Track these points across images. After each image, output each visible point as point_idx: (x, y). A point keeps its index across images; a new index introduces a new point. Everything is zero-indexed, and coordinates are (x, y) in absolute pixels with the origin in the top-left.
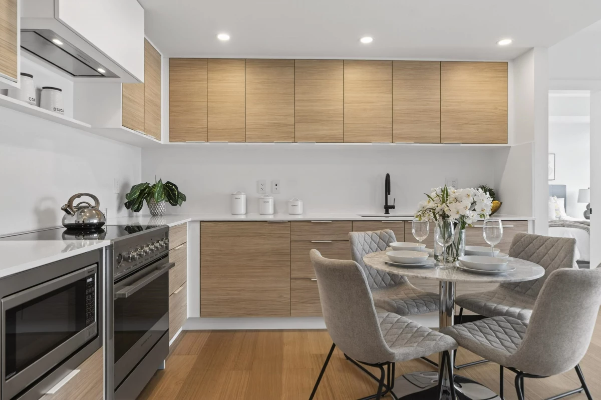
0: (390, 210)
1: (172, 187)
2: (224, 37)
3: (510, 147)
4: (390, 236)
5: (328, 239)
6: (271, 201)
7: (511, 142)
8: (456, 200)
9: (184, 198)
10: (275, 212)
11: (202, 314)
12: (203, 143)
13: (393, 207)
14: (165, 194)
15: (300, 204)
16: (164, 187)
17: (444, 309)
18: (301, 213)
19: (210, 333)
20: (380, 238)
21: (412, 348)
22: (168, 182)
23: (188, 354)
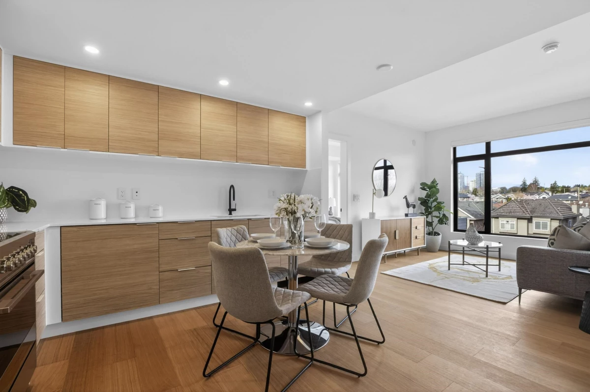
0: (233, 212)
1: (18, 192)
2: (92, 50)
3: (307, 170)
4: (244, 230)
5: (192, 236)
6: (132, 206)
7: (308, 167)
8: (301, 202)
9: (34, 204)
10: (136, 216)
11: (63, 319)
12: (60, 150)
13: (235, 210)
14: (8, 200)
15: (160, 208)
16: (6, 192)
17: (292, 276)
18: (162, 216)
19: (74, 336)
20: (237, 232)
21: (290, 305)
22: (12, 187)
23: (56, 362)
